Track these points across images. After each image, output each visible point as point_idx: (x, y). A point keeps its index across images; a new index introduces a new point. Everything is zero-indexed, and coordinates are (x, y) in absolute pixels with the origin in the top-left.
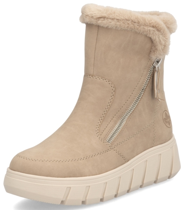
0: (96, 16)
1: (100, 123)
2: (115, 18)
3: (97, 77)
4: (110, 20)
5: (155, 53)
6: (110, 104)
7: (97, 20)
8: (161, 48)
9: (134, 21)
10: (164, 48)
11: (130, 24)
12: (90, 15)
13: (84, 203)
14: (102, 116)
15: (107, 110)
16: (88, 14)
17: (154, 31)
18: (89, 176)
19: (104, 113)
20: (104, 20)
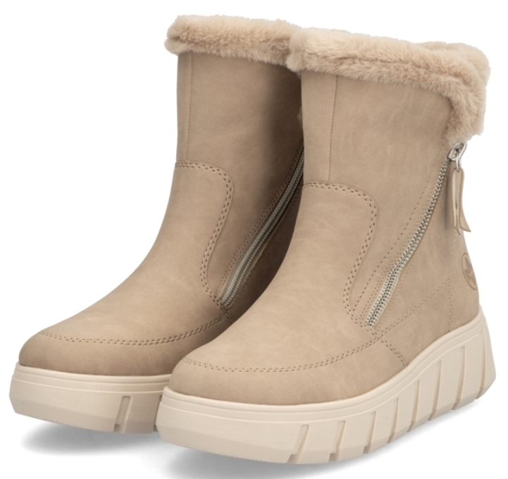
0: (334, 55)
1: (349, 285)
2: (377, 60)
3: (337, 186)
4: (366, 63)
5: (457, 130)
6: (368, 242)
7: (335, 63)
8: (469, 120)
9: (418, 65)
10: (475, 120)
11: (410, 70)
12: (320, 54)
13: (333, 457)
14: (353, 270)
15: (363, 255)
16: (316, 50)
17: (458, 83)
18: (343, 398)
19: (356, 263)
20: (354, 63)
